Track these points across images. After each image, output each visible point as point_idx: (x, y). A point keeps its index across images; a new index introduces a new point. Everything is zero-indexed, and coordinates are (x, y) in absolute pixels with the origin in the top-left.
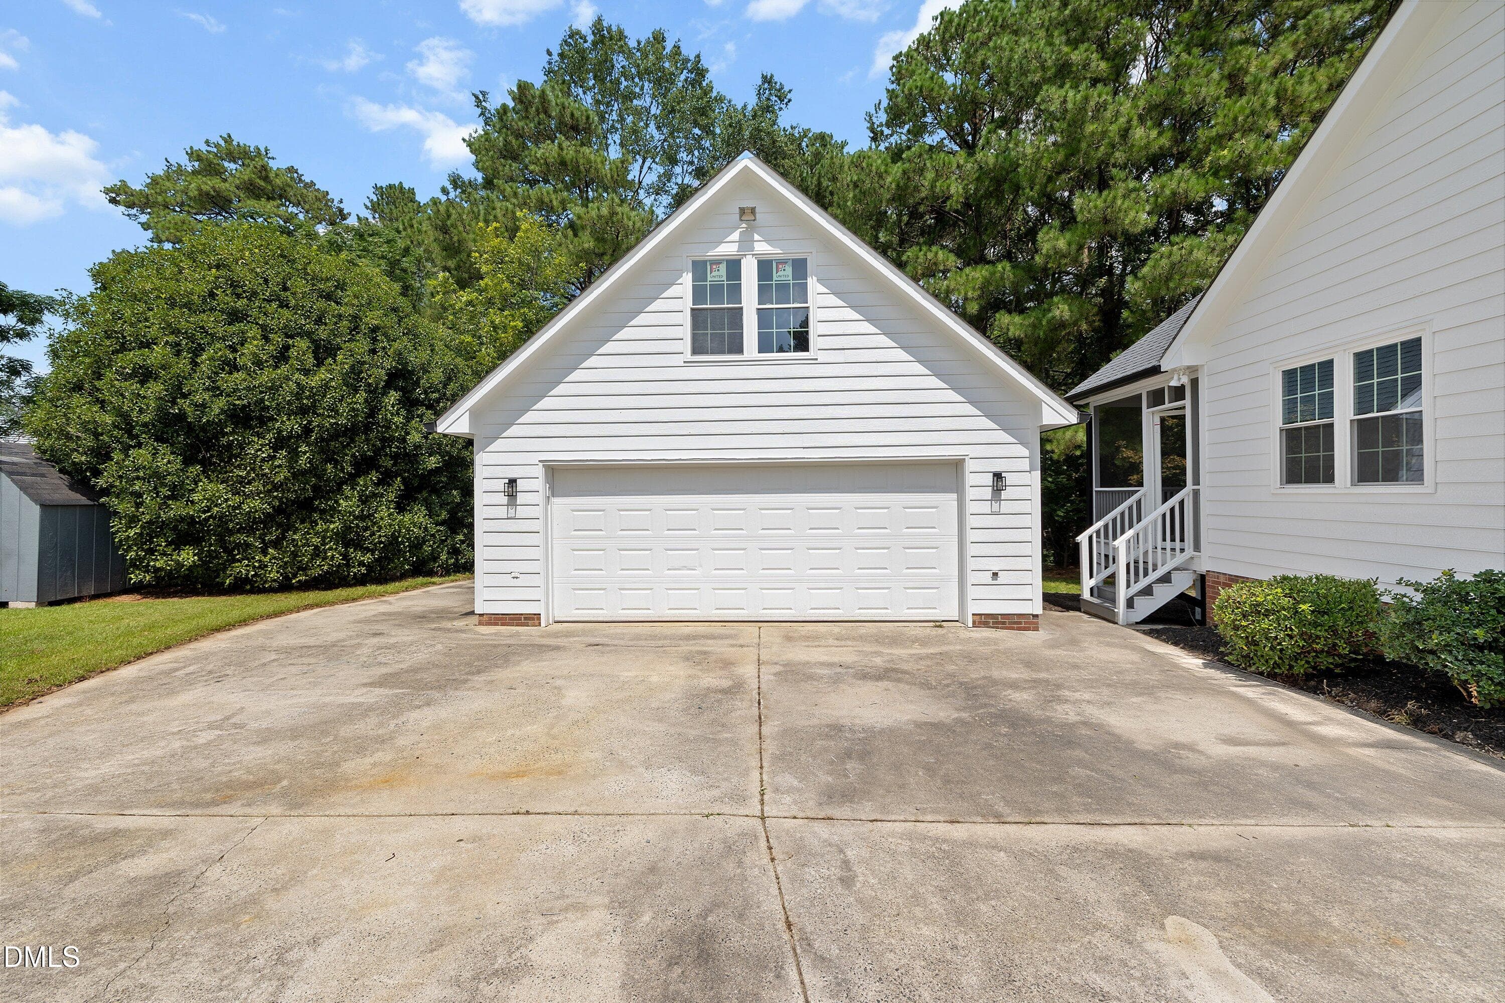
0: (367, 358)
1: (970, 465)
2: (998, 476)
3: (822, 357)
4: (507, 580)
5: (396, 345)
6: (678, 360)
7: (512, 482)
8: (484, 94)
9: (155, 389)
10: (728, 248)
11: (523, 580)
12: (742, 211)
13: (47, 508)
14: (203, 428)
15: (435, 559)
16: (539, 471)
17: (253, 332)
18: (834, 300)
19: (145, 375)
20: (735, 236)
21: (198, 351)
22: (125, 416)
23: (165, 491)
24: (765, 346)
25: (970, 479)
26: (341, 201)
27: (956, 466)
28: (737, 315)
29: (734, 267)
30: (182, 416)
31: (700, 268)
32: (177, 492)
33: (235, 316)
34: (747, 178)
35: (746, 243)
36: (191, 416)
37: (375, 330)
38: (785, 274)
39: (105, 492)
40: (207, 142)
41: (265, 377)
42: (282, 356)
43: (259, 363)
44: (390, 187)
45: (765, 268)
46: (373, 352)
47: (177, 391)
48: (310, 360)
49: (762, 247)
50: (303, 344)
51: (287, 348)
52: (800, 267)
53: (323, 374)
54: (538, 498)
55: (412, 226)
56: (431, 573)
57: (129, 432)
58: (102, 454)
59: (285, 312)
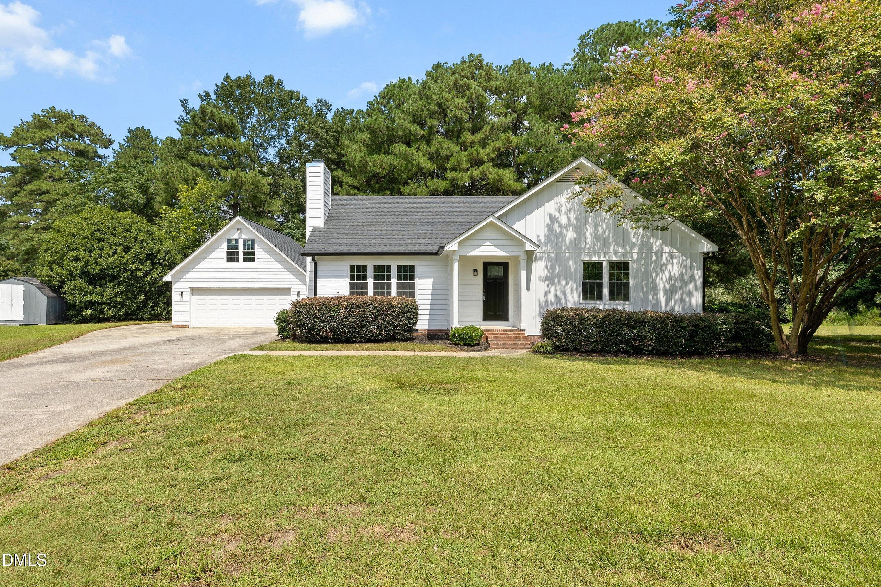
0: (140, 251)
1: (292, 290)
2: (299, 292)
3: (258, 263)
4: (180, 316)
5: (150, 245)
6: (223, 263)
7: (182, 293)
8: (185, 100)
9: (81, 264)
10: (235, 237)
11: (185, 316)
12: (238, 229)
13: (48, 297)
14: (93, 275)
15: (161, 315)
16: (189, 290)
17: (106, 245)
18: (261, 250)
19: (77, 259)
20: (237, 234)
21: (91, 252)
22: (72, 272)
23: (83, 293)
24: (245, 260)
25: (292, 293)
26: (110, 135)
27: (290, 290)
28: (237, 253)
29: (237, 241)
30: (88, 271)
31: (229, 241)
32: (86, 294)
33: (101, 240)
34: (238, 221)
35: (240, 236)
36: (91, 271)
37: (142, 240)
38: (249, 243)
39: (64, 293)
40: (43, 111)
41: (111, 259)
42: (115, 253)
43: (108, 255)
44: (137, 129)
45: (245, 242)
46: (142, 248)
47: (87, 264)
48: (123, 253)
49: (244, 237)
50: (120, 248)
51: (116, 250)
52: (253, 242)
53: (127, 257)
54: (189, 297)
55: (151, 171)
56: (160, 320)
57: (72, 276)
58: (63, 282)
59: (116, 239)
